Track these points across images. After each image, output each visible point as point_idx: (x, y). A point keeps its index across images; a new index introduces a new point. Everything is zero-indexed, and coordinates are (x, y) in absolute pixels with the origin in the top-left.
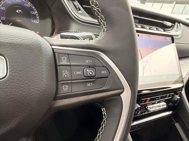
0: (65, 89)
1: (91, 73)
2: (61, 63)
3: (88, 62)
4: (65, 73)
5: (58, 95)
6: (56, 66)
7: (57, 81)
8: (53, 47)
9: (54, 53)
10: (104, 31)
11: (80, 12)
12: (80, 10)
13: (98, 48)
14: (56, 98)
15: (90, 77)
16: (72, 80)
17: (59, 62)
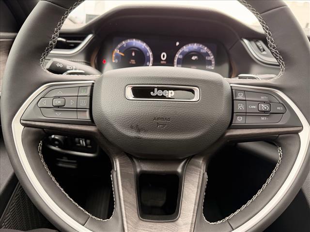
0: (239, 120)
1: (265, 108)
2: (237, 98)
3: (263, 98)
4: (240, 107)
5: (232, 124)
6: (233, 100)
7: (233, 113)
8: (231, 85)
9: (232, 90)
10: (283, 71)
11: (264, 53)
12: (264, 50)
13: (275, 86)
14: (230, 126)
15: (264, 112)
16: (246, 113)
17: (236, 97)
